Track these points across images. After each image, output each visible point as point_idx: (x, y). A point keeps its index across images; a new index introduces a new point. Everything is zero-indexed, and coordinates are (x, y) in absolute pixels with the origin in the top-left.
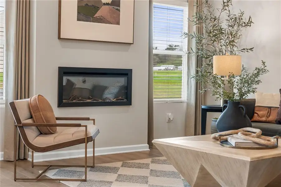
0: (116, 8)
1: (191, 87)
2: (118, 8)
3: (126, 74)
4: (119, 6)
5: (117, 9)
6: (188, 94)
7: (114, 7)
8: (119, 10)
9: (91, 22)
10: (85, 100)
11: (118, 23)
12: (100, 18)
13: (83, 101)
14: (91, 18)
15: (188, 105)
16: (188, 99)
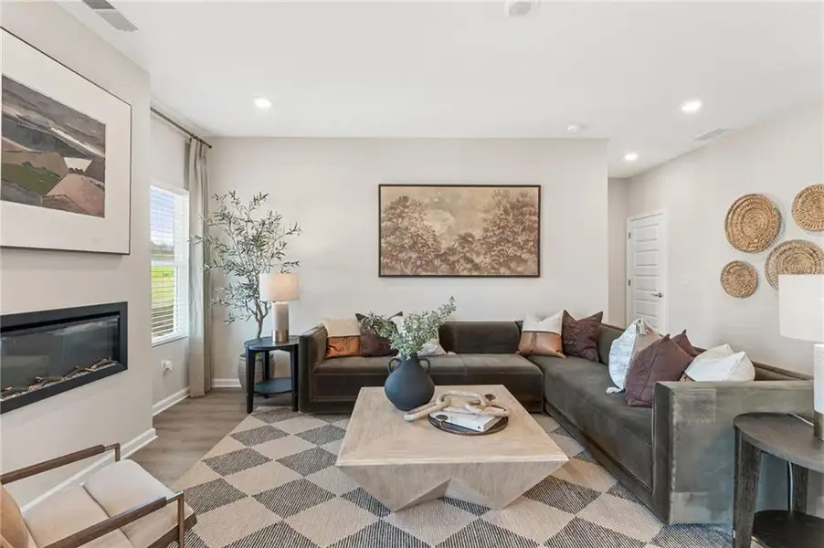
0: (97, 182)
1: (196, 315)
2: (102, 184)
3: (117, 313)
4: (103, 180)
5: (99, 186)
6: (191, 326)
7: (93, 180)
8: (103, 189)
9: (39, 205)
10: (23, 389)
11: (101, 214)
12: (64, 200)
13: (19, 394)
14: (41, 197)
15: (192, 340)
16: (190, 333)
